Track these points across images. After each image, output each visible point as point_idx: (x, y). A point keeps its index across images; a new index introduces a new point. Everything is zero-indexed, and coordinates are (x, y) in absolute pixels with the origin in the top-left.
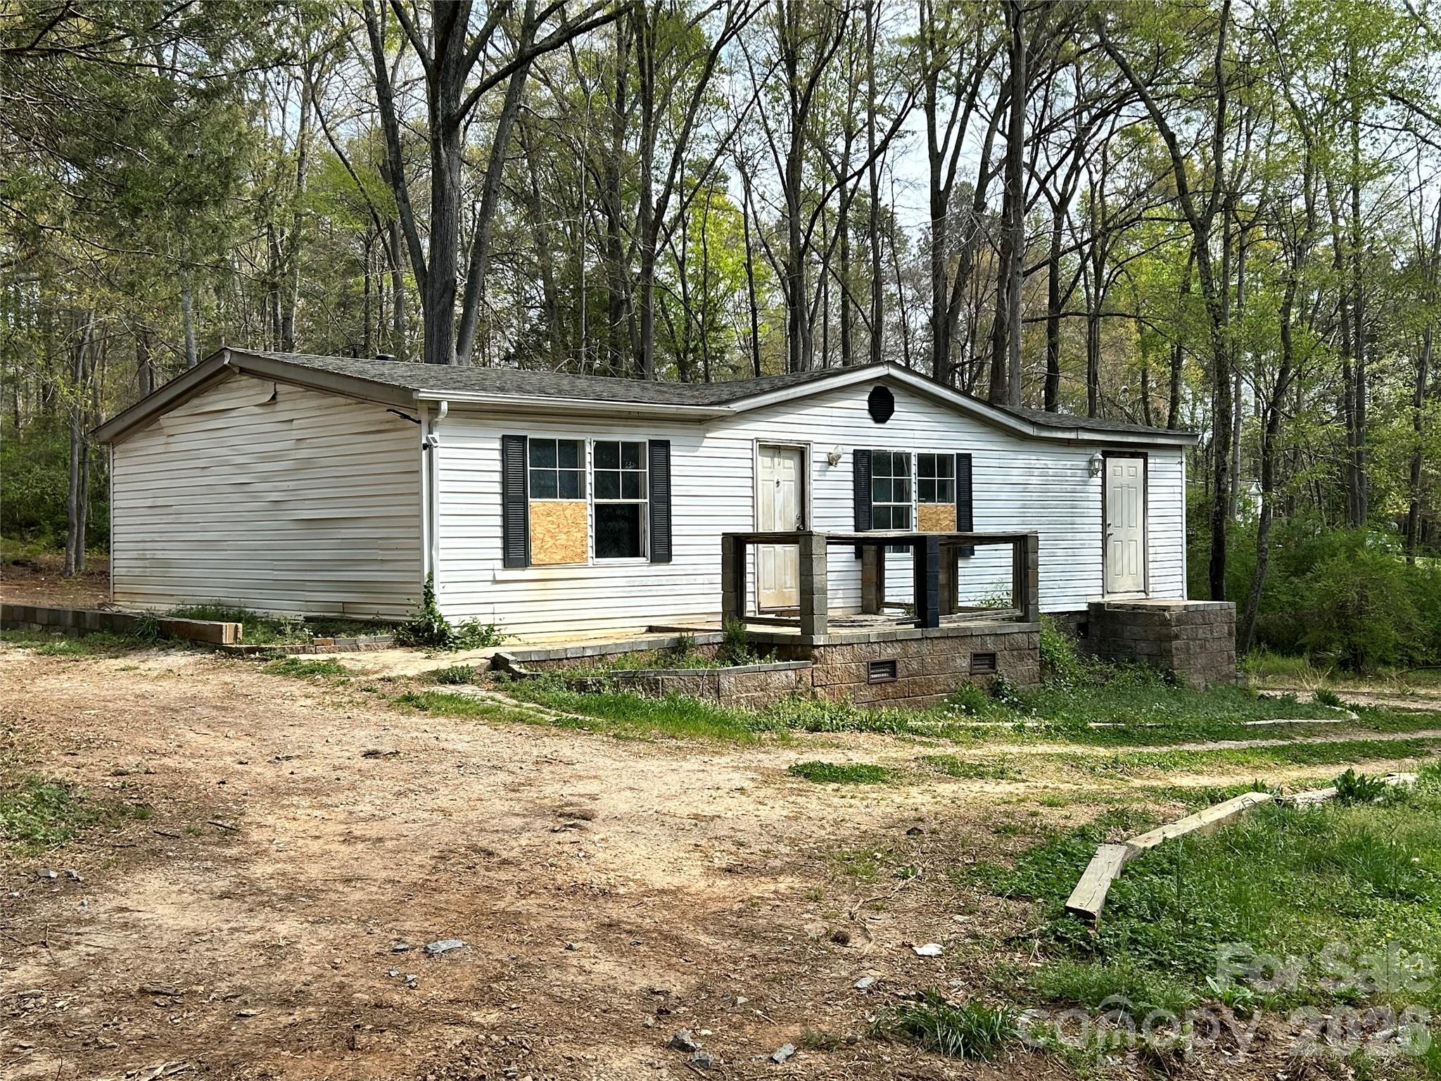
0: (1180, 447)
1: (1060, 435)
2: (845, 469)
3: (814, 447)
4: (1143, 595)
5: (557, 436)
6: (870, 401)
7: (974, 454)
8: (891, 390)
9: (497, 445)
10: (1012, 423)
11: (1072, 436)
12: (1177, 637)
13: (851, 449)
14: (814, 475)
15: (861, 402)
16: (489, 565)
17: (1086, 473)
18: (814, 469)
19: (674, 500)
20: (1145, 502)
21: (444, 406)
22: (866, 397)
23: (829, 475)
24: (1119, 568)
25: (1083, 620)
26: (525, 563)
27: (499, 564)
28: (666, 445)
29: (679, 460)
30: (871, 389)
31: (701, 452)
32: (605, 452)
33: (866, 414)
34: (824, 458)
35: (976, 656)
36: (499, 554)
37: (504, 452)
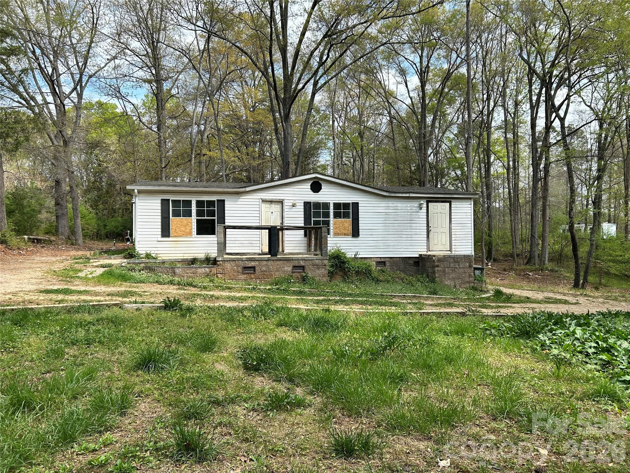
0: (470, 198)
1: (400, 195)
2: (300, 208)
3: (286, 201)
4: (449, 252)
5: (182, 199)
6: (311, 185)
7: (360, 202)
8: (320, 182)
9: (160, 202)
10: (376, 191)
11: (407, 195)
12: (438, 266)
13: (303, 201)
14: (286, 210)
15: (308, 186)
16: (156, 236)
17: (418, 208)
18: (286, 208)
19: (226, 218)
20: (450, 218)
21: (136, 191)
22: (310, 184)
23: (293, 210)
24: (436, 242)
25: (417, 260)
26: (168, 236)
27: (160, 236)
28: (223, 201)
29: (228, 206)
30: (312, 182)
31: (238, 203)
32: (200, 204)
33: (310, 190)
34: (291, 204)
35: (294, 267)
36: (160, 233)
37: (162, 203)
